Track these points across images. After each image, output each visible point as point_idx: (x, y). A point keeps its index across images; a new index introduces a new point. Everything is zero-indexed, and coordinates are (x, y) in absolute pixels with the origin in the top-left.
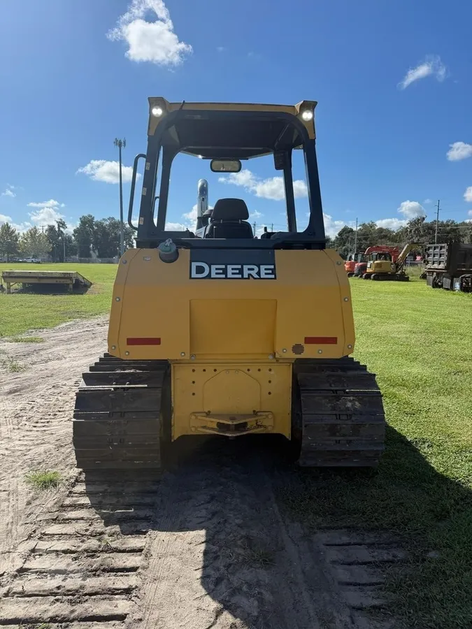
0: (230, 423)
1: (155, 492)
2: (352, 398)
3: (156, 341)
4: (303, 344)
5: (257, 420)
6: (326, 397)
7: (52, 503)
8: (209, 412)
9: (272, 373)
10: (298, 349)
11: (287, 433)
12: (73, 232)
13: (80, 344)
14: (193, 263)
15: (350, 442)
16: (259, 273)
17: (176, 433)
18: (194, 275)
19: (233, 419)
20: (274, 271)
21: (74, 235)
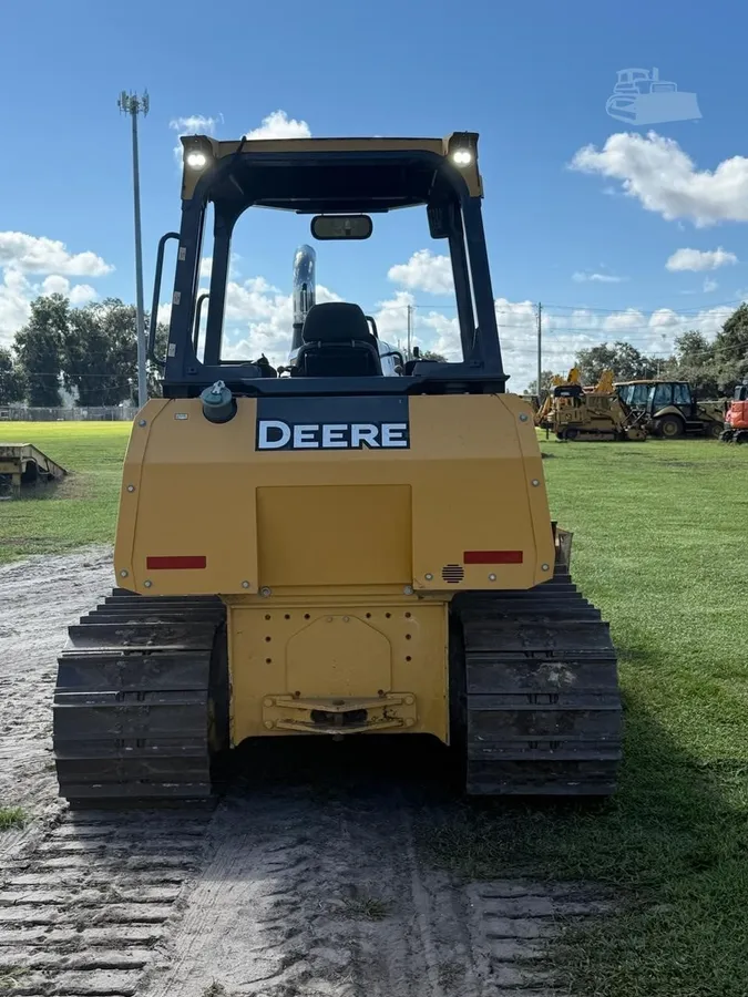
0: (333, 710)
1: (199, 835)
2: (559, 665)
3: (198, 562)
4: (461, 564)
5: (385, 707)
6: (510, 663)
7: (19, 848)
8: (298, 693)
9: (412, 620)
10: (452, 573)
11: (443, 735)
12: (14, 341)
13: (46, 607)
14: (261, 423)
15: (555, 745)
16: (378, 438)
17: (238, 735)
18: (264, 443)
19: (340, 703)
20: (405, 435)
21: (17, 350)
